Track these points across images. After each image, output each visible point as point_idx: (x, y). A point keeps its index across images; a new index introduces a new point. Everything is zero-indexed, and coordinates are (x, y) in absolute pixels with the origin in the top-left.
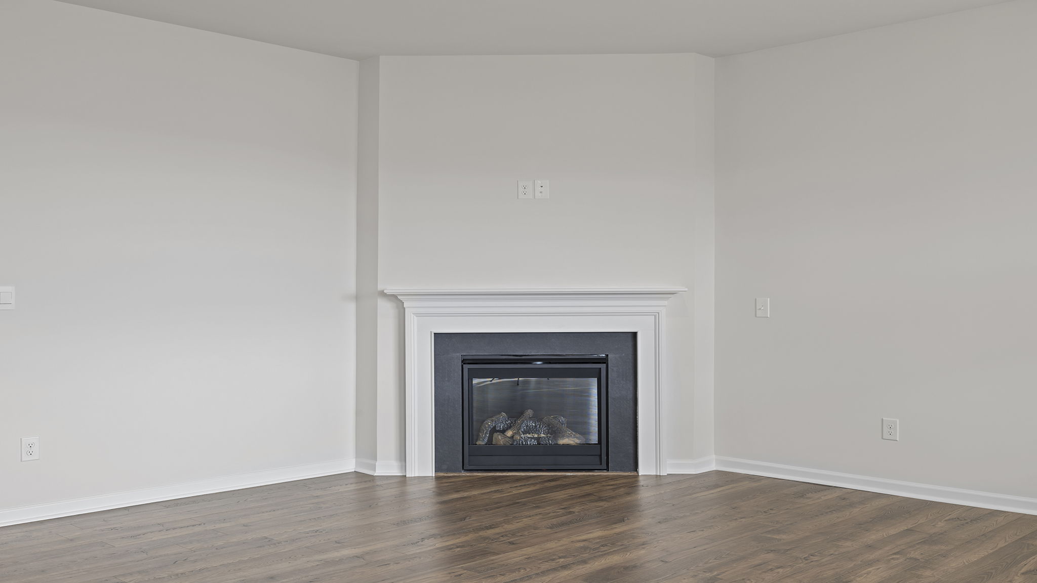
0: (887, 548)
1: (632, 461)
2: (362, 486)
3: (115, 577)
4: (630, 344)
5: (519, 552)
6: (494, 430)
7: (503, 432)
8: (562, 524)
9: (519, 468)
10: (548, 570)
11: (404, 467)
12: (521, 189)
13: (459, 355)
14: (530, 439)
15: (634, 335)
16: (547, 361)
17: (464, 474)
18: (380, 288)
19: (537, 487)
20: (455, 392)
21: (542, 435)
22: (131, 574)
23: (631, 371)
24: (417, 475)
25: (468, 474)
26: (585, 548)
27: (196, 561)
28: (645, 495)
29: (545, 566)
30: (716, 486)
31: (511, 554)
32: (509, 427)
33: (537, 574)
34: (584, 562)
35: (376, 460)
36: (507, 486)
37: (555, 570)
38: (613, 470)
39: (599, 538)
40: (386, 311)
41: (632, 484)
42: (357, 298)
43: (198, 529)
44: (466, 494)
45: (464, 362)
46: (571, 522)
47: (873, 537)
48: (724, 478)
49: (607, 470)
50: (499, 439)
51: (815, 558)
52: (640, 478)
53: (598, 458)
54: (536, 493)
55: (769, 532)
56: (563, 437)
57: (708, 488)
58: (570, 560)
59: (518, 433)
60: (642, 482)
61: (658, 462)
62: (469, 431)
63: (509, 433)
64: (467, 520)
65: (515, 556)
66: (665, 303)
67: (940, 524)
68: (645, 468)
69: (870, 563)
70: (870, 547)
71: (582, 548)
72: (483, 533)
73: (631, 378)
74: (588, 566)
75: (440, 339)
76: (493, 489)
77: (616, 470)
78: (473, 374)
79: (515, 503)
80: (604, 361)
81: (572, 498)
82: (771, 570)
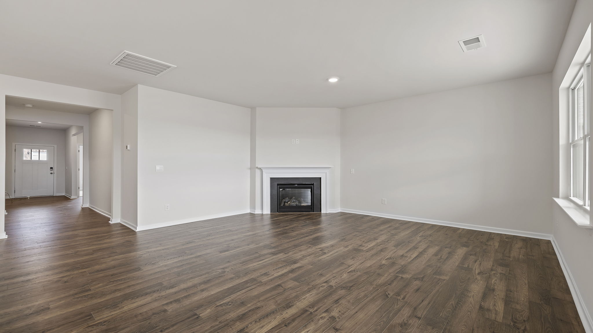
0: (385, 231)
1: (320, 210)
2: (252, 216)
3: (192, 240)
4: (319, 180)
5: (295, 233)
6: (285, 202)
7: (287, 202)
8: (304, 226)
9: (287, 211)
10: (303, 237)
11: (263, 212)
12: (292, 141)
13: (276, 183)
14: (294, 204)
15: (321, 178)
16: (298, 185)
17: (278, 213)
18: (256, 166)
19: (297, 216)
20: (275, 192)
21: (297, 203)
22: (196, 239)
23: (320, 187)
24: (266, 213)
25: (279, 213)
26: (311, 232)
27: (212, 236)
28: (323, 218)
29: (302, 236)
30: (341, 216)
31: (293, 233)
32: (289, 201)
33: (300, 238)
34: (312, 235)
35: (255, 209)
36: (289, 216)
37: (304, 237)
38: (315, 212)
39: (314, 229)
40: (258, 172)
41: (320, 215)
42: (250, 169)
43: (211, 228)
44: (279, 218)
45: (278, 185)
46: (306, 225)
47: (382, 228)
48: (342, 214)
49: (314, 212)
50: (286, 204)
51: (368, 233)
52: (322, 214)
53: (311, 209)
54: (297, 218)
55: (356, 227)
56: (302, 204)
57: (339, 216)
58: (308, 235)
59: (291, 203)
60: (322, 215)
61: (326, 210)
62: (279, 203)
63: (289, 203)
64: (280, 225)
65: (294, 234)
66: (328, 170)
67: (397, 225)
68: (323, 211)
69: (382, 234)
70: (381, 230)
71: (310, 231)
72: (285, 228)
73: (320, 189)
74: (312, 236)
75: (272, 179)
76: (286, 217)
77: (316, 212)
78: (280, 188)
79: (291, 220)
80: (313, 184)
81: (306, 219)
82: (358, 236)
